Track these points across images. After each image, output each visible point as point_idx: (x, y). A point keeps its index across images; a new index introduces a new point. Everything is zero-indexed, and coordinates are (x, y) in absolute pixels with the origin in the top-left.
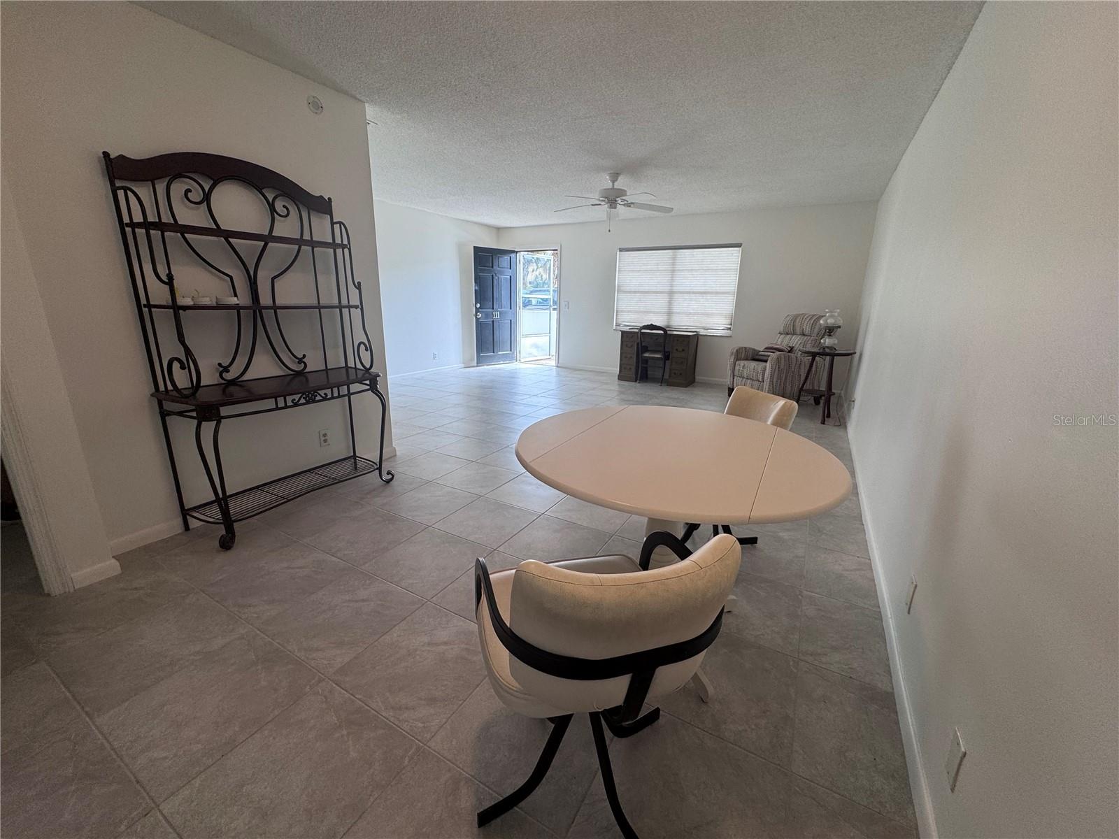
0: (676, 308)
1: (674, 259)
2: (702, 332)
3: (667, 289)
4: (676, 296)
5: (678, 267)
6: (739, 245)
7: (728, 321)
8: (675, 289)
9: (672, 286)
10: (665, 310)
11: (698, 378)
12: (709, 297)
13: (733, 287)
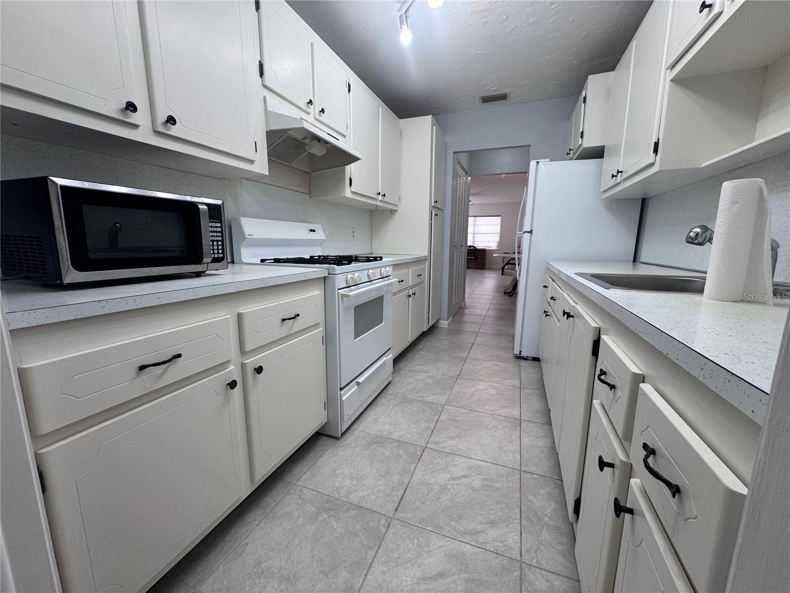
0: (476, 240)
1: (475, 220)
2: (487, 248)
3: (472, 232)
4: (476, 235)
5: (476, 224)
6: (500, 216)
7: (497, 244)
8: (476, 232)
9: (474, 231)
10: (472, 240)
11: (486, 267)
12: (489, 235)
13: (498, 231)
